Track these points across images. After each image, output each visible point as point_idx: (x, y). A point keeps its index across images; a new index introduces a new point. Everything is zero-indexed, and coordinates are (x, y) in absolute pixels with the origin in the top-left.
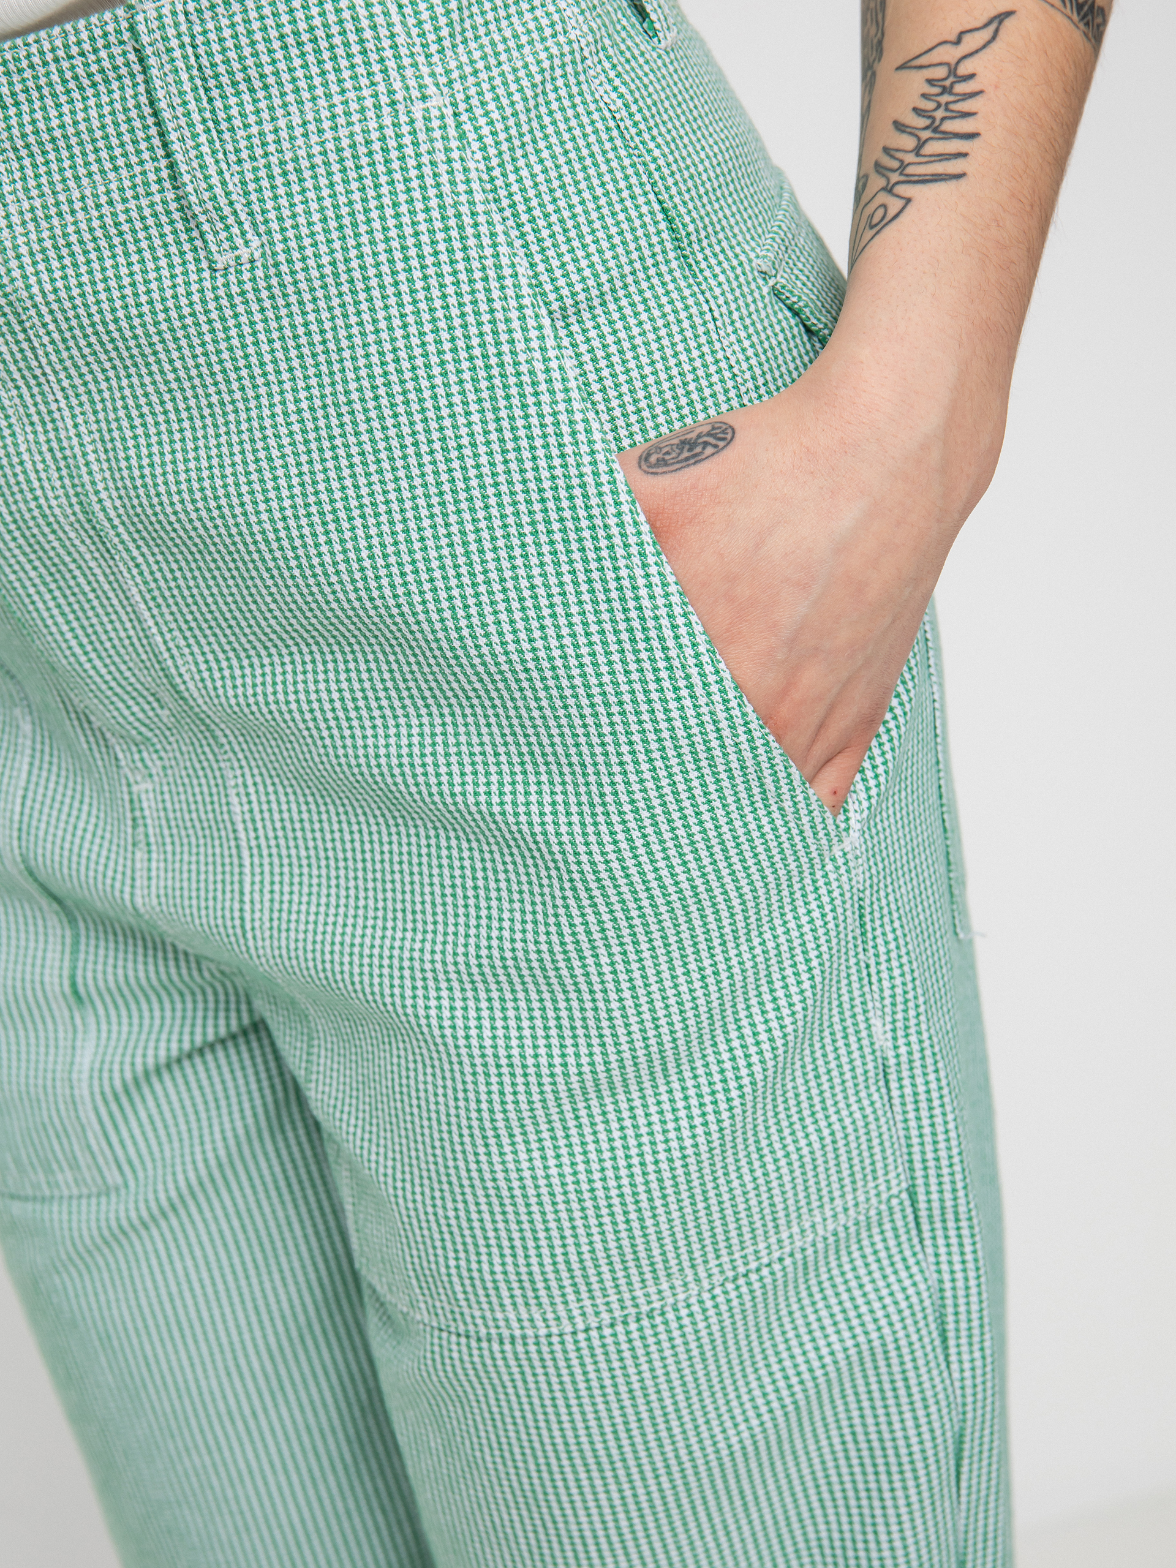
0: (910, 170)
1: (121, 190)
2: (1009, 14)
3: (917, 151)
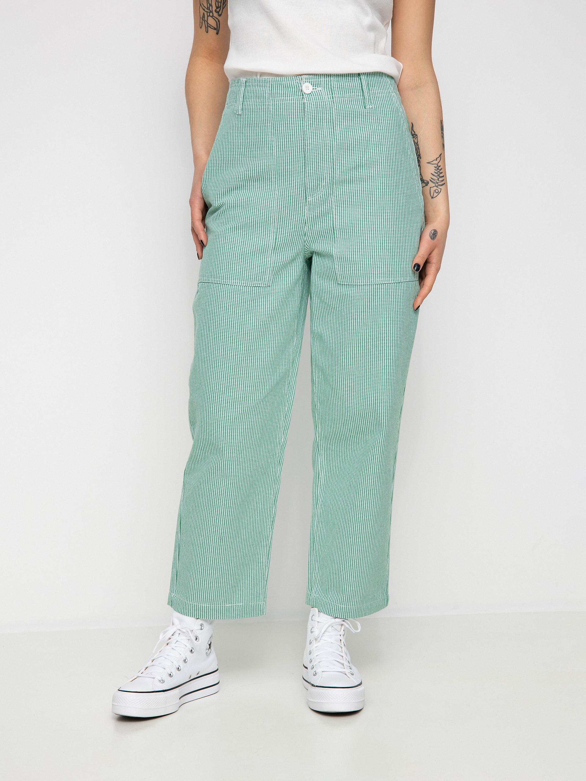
1: (353, 95)
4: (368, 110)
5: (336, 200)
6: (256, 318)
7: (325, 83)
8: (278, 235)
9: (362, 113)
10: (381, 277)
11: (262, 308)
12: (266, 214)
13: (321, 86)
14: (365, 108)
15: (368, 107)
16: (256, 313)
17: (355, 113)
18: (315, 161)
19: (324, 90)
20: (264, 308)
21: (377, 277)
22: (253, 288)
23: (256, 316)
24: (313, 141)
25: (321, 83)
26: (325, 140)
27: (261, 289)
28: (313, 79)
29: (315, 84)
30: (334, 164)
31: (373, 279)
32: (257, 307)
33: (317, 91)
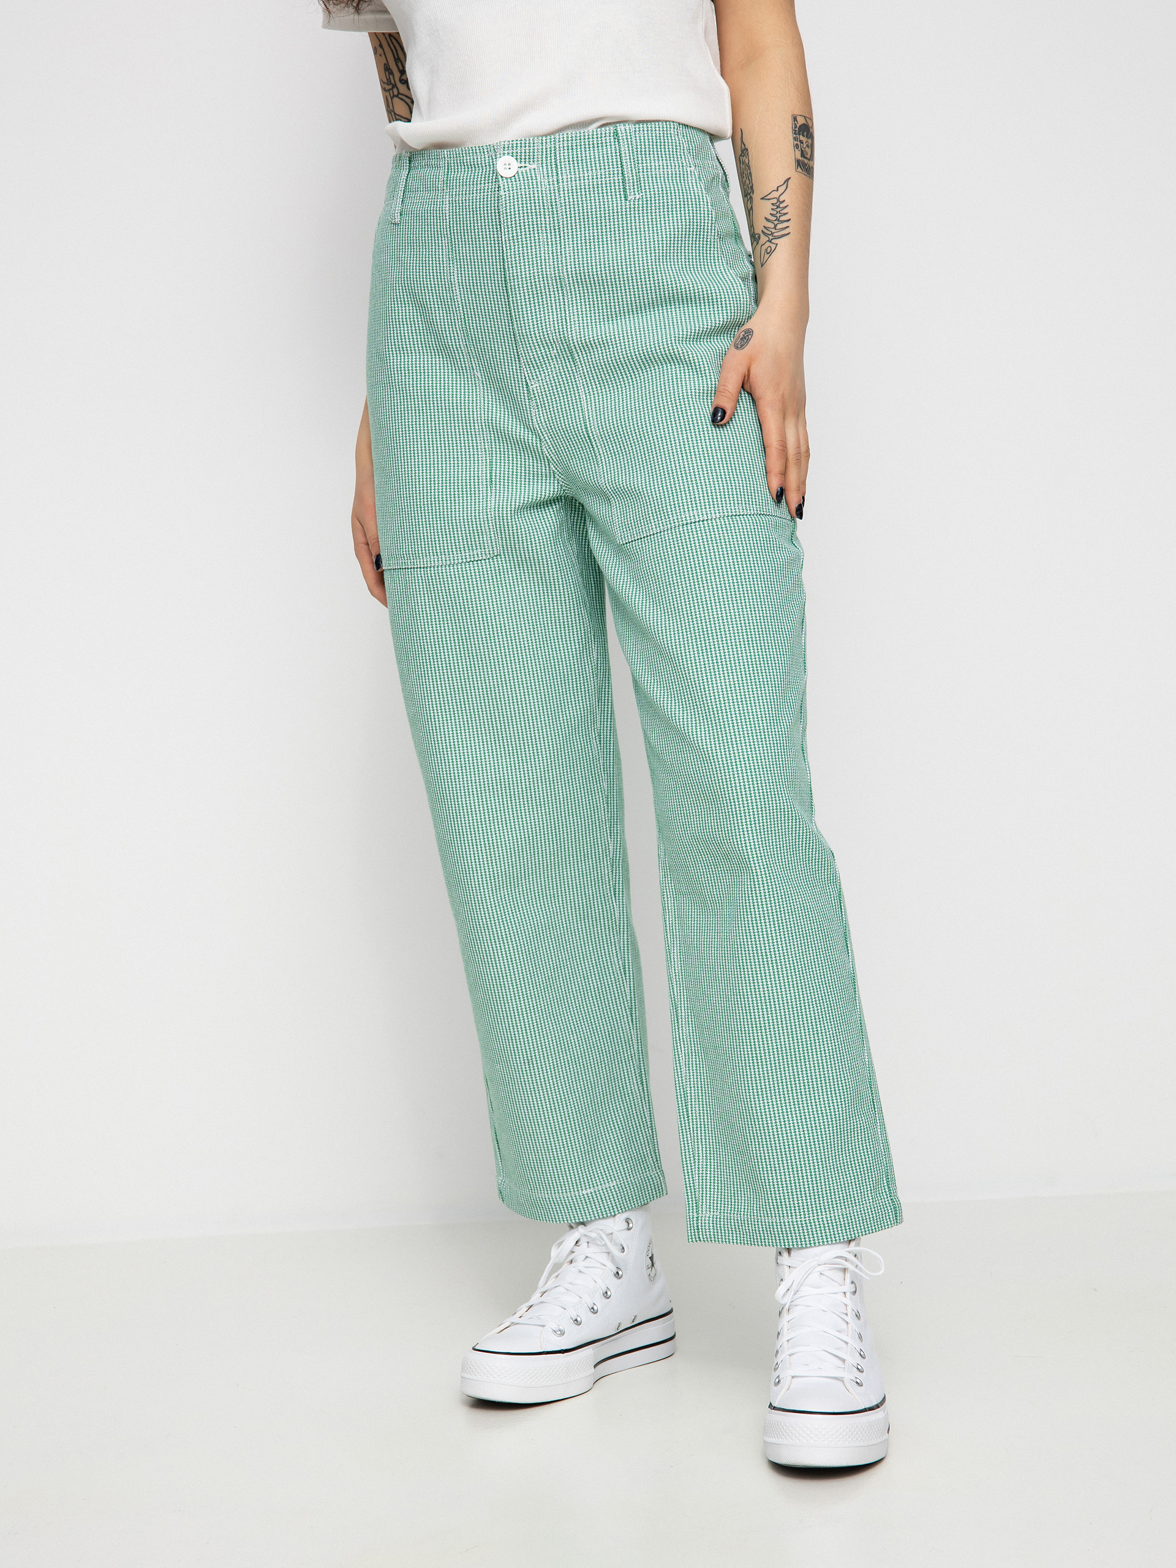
0: (774, 234)
1: (601, 175)
2: (789, 178)
3: (775, 227)
4: (632, 203)
5: (585, 383)
6: (485, 622)
7: (544, 153)
8: (494, 455)
9: (619, 210)
10: (690, 509)
11: (494, 600)
12: (463, 416)
13: (536, 160)
14: (626, 200)
15: (632, 197)
16: (484, 613)
17: (605, 210)
18: (529, 309)
19: (541, 168)
20: (498, 600)
21: (682, 510)
22: (467, 566)
23: (485, 619)
24: (519, 271)
25: (536, 154)
26: (544, 267)
27: (484, 564)
28: (519, 148)
29: (523, 157)
30: (567, 312)
31: (675, 515)
32: (484, 600)
33: (528, 171)
